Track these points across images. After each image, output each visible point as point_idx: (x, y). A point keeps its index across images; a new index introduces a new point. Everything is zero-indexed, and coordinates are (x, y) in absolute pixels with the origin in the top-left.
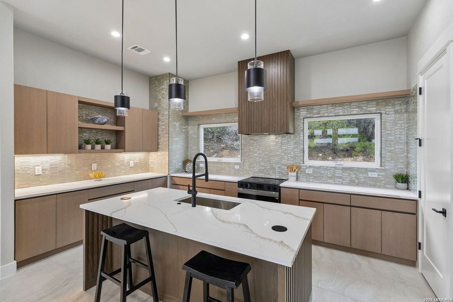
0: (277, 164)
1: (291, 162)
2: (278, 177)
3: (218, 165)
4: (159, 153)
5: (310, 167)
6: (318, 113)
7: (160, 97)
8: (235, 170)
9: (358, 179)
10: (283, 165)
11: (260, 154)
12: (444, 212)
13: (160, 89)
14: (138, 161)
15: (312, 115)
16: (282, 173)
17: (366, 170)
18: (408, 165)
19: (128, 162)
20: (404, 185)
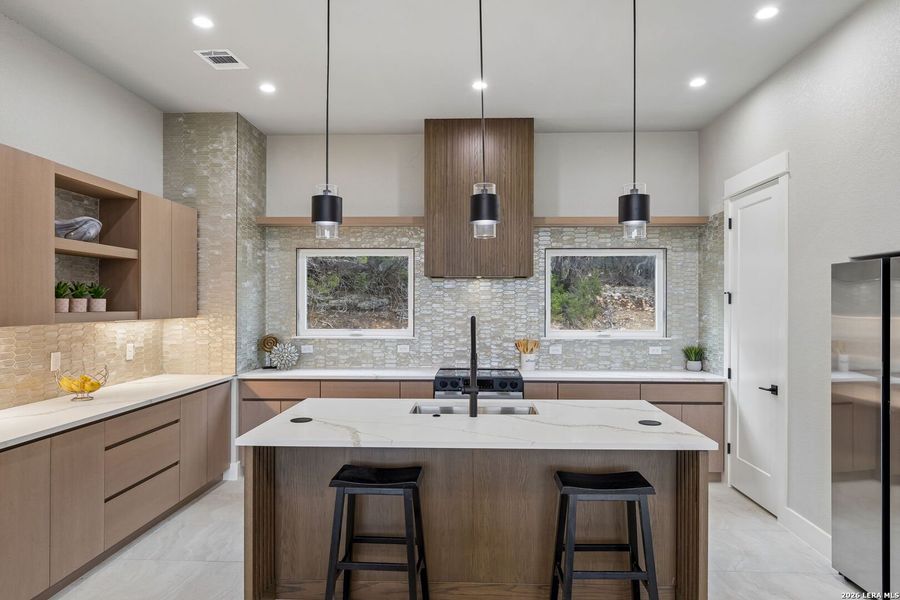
0: (493, 338)
1: (521, 335)
2: (495, 365)
3: (353, 347)
4: (200, 321)
5: (557, 342)
6: (572, 240)
7: (205, 173)
8: (398, 355)
9: (633, 358)
10: (507, 340)
11: (458, 318)
12: (774, 390)
13: (205, 149)
14: (142, 345)
15: (560, 245)
16: (504, 357)
17: (647, 343)
18: (702, 331)
19: (123, 348)
20: (697, 364)
